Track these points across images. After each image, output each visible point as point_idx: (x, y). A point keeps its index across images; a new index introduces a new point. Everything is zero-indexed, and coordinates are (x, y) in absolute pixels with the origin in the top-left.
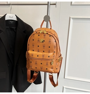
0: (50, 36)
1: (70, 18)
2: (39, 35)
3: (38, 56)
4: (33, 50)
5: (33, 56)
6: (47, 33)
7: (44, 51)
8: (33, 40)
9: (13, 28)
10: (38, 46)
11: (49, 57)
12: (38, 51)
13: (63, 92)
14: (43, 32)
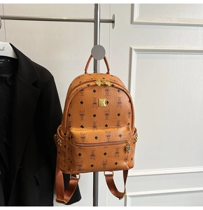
0: (119, 91)
2: (94, 91)
3: (96, 138)
4: (82, 127)
5: (86, 140)
6: (113, 86)
7: (106, 126)
8: (82, 103)
10: (95, 116)
11: (120, 136)
12: (95, 127)
14: (103, 83)
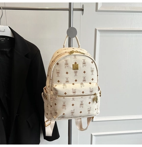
1: (96, 30)
9: (5, 50)
13: (91, 144)
